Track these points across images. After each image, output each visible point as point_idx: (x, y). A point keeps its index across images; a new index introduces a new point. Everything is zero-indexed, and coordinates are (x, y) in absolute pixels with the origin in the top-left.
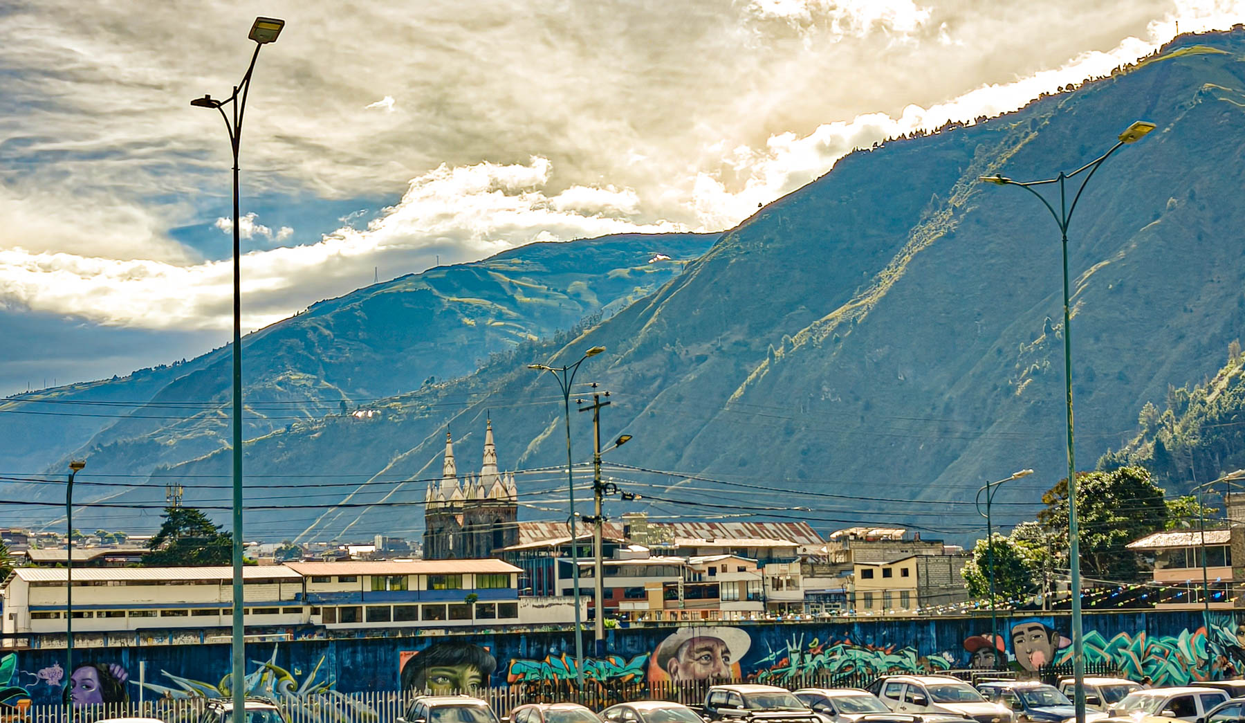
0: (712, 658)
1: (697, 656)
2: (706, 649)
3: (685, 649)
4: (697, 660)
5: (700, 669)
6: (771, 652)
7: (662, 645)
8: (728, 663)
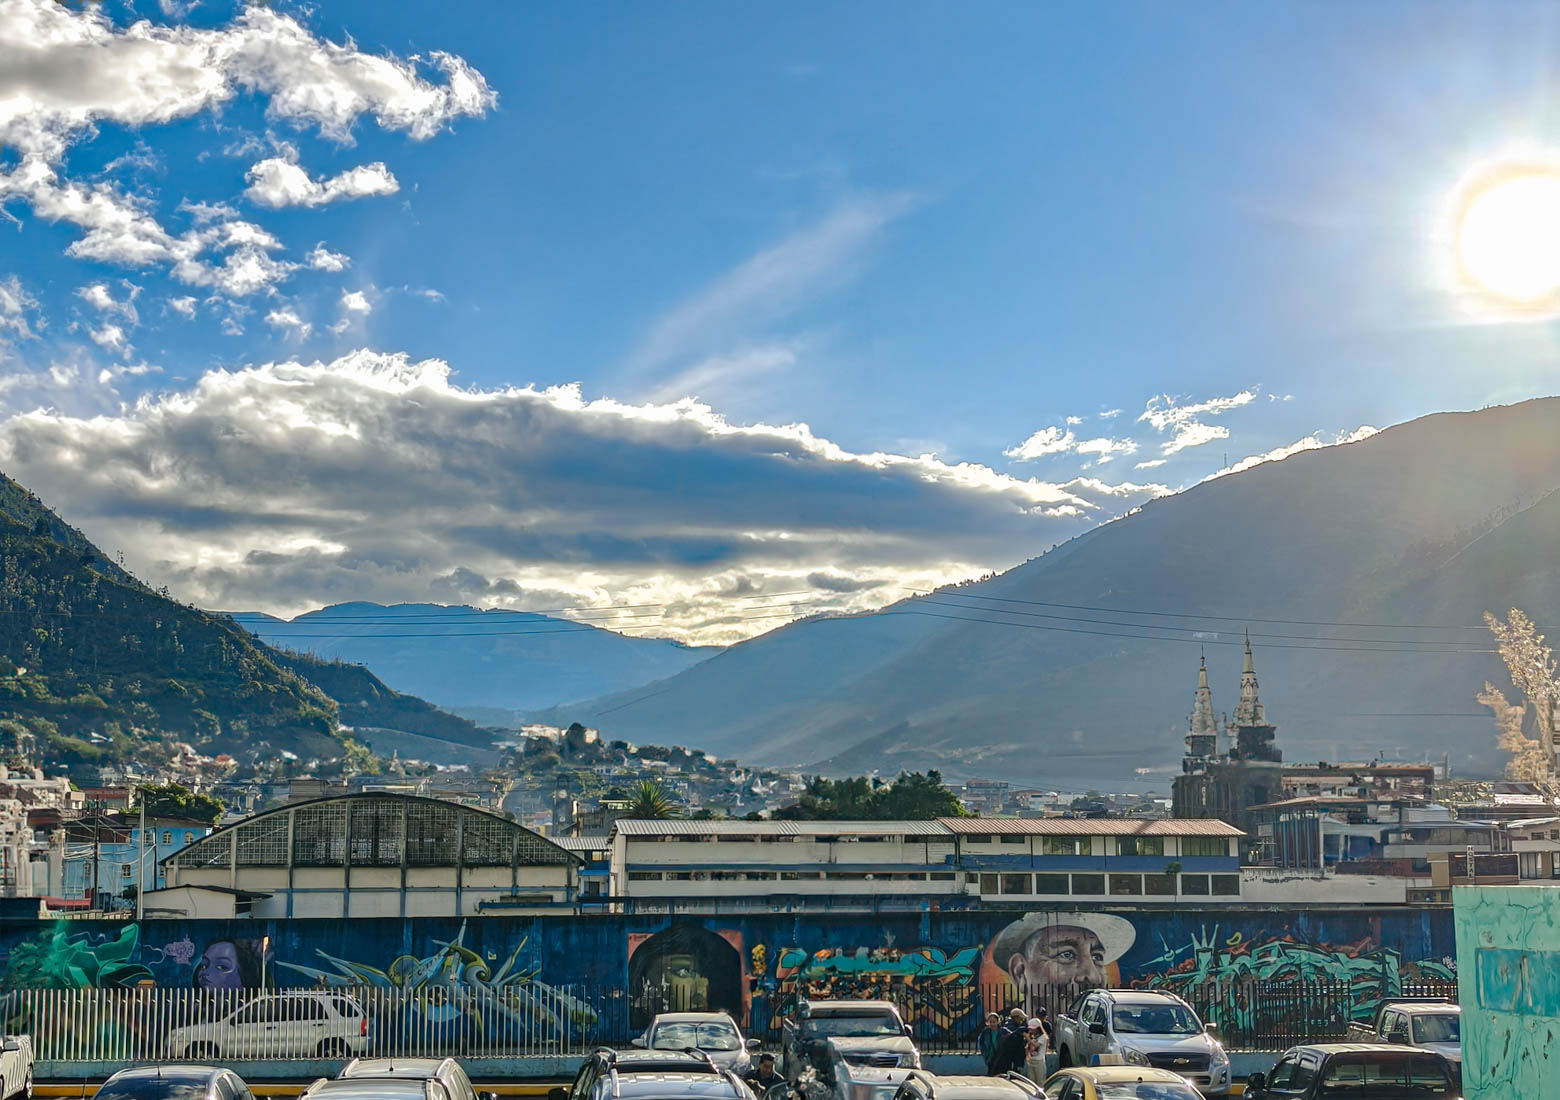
0: (1076, 955)
1: (1053, 952)
2: (1067, 943)
3: (1035, 942)
4: (1053, 957)
5: (1056, 970)
6: (1167, 950)
7: (1001, 936)
8: (1100, 962)
